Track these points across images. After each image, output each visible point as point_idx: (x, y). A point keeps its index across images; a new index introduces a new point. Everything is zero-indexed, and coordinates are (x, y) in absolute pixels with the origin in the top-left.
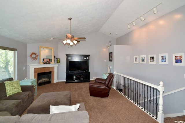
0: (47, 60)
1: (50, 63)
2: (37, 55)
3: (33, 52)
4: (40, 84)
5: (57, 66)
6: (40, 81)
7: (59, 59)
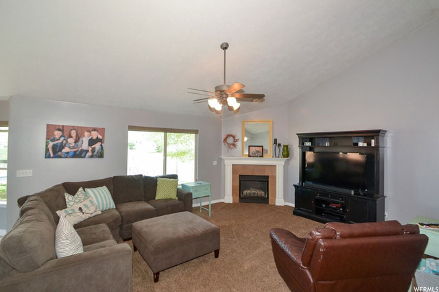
0: (257, 148)
1: (262, 156)
2: (237, 138)
3: (229, 133)
4: (243, 199)
5: (283, 163)
6: (245, 192)
7: (287, 146)
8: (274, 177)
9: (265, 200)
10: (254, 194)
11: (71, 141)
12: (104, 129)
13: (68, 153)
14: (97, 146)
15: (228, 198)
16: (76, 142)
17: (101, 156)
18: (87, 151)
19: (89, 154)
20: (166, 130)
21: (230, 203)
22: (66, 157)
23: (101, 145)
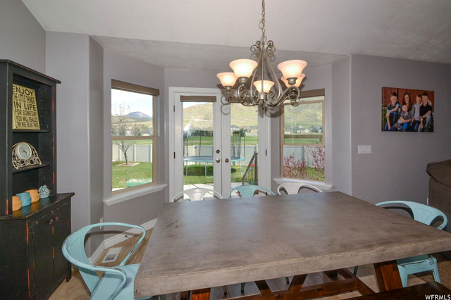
11: (405, 108)
12: (433, 93)
13: (402, 124)
14: (428, 115)
16: (409, 109)
17: (431, 129)
18: (419, 122)
19: (421, 126)
22: (401, 131)
23: (431, 115)
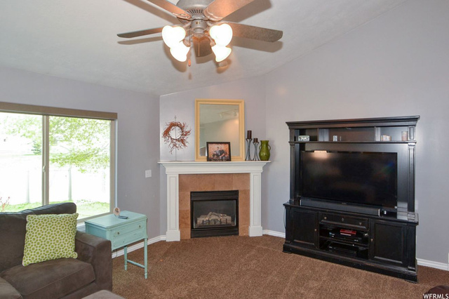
0: (220, 146)
2: (186, 129)
3: (173, 120)
4: (198, 233)
5: (260, 169)
6: (200, 220)
7: (267, 143)
8: (247, 193)
9: (231, 230)
10: (215, 220)
15: (173, 233)
20: (46, 111)
21: (176, 242)
